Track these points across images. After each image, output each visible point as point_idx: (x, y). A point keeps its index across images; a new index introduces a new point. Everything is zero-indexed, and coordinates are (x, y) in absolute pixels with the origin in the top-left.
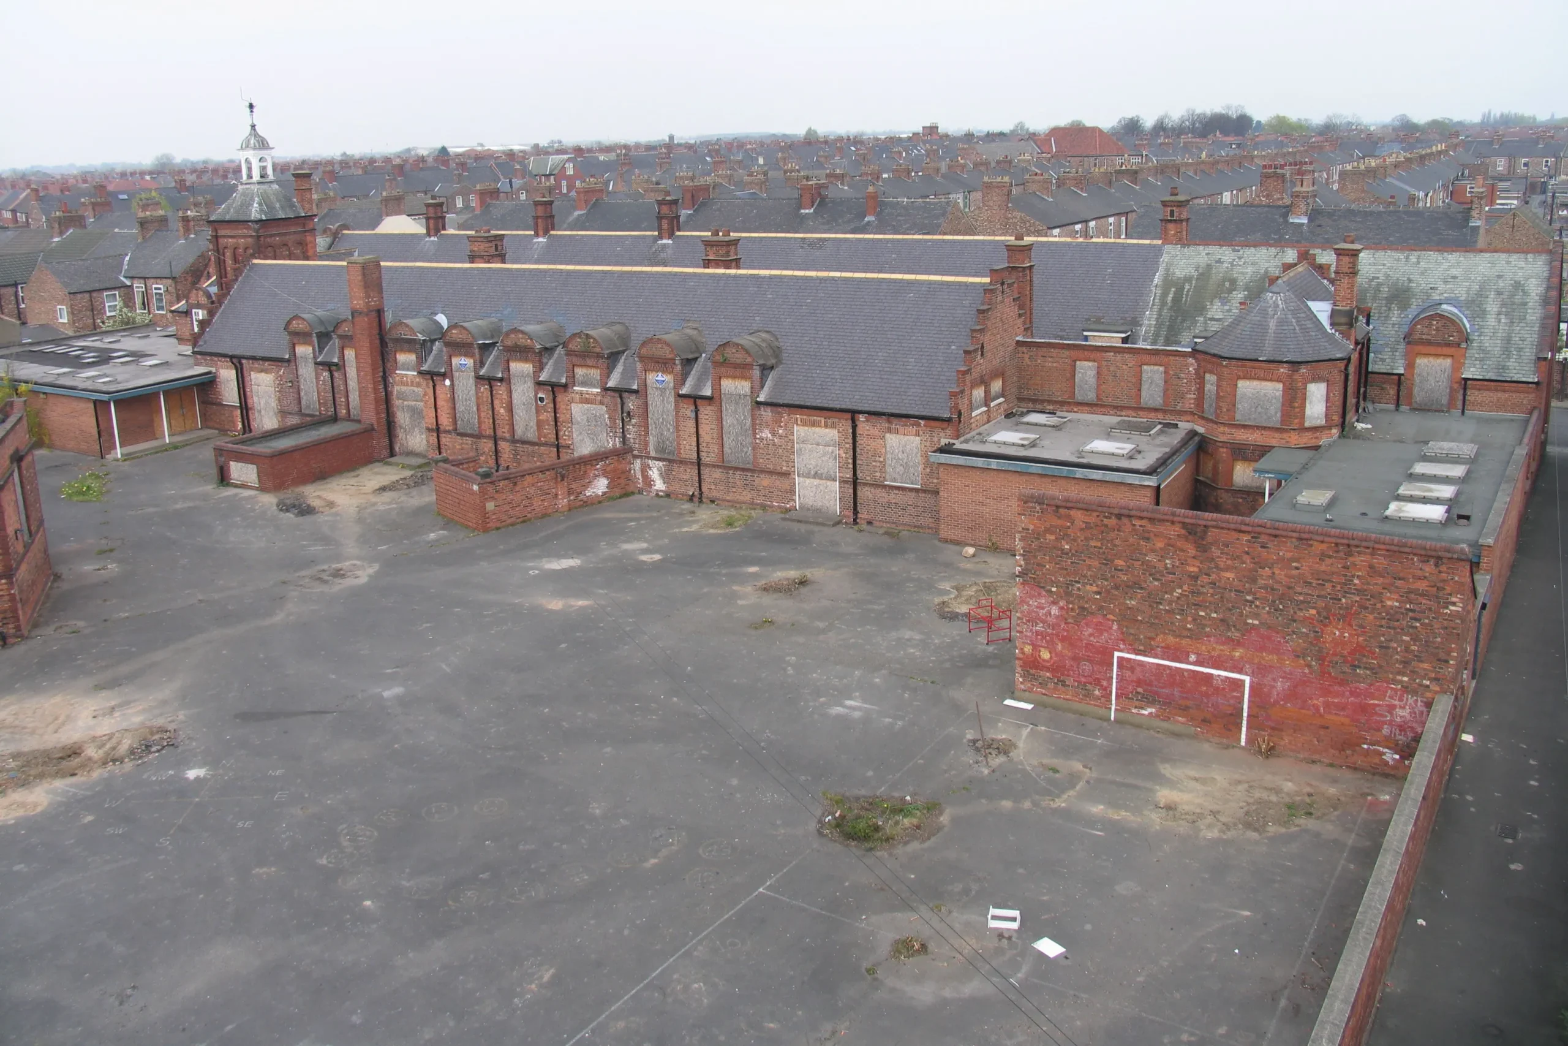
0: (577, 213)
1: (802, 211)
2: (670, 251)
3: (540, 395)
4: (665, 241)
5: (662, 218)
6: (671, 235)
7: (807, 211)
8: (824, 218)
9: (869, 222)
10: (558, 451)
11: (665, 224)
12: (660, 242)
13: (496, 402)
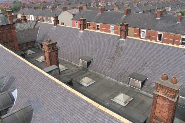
0: (99, 14)
1: (157, 18)
2: (124, 44)
4: (122, 39)
5: (122, 31)
6: (125, 38)
7: (158, 18)
8: (164, 21)
9: (178, 24)
11: (123, 33)
12: (120, 39)
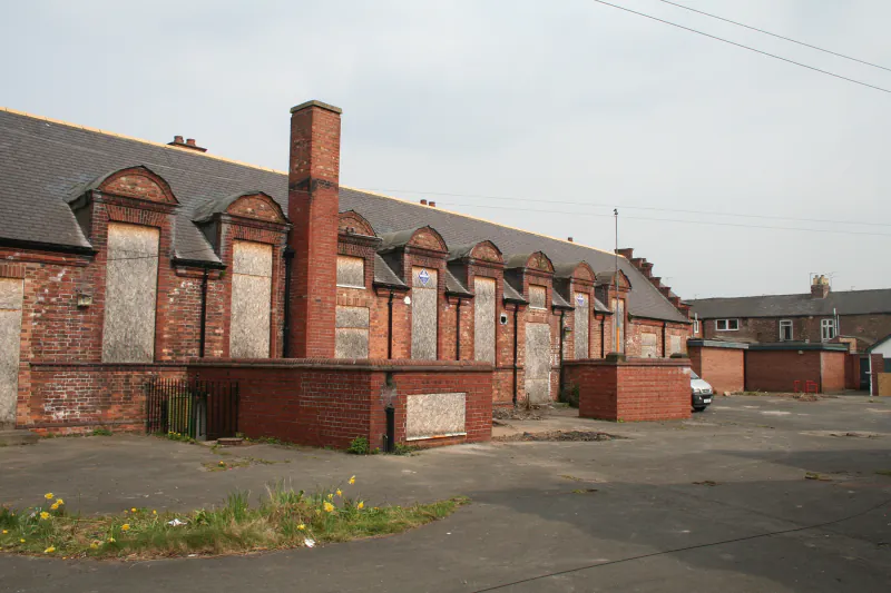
3: (503, 315)
10: (515, 375)
13: (461, 324)
